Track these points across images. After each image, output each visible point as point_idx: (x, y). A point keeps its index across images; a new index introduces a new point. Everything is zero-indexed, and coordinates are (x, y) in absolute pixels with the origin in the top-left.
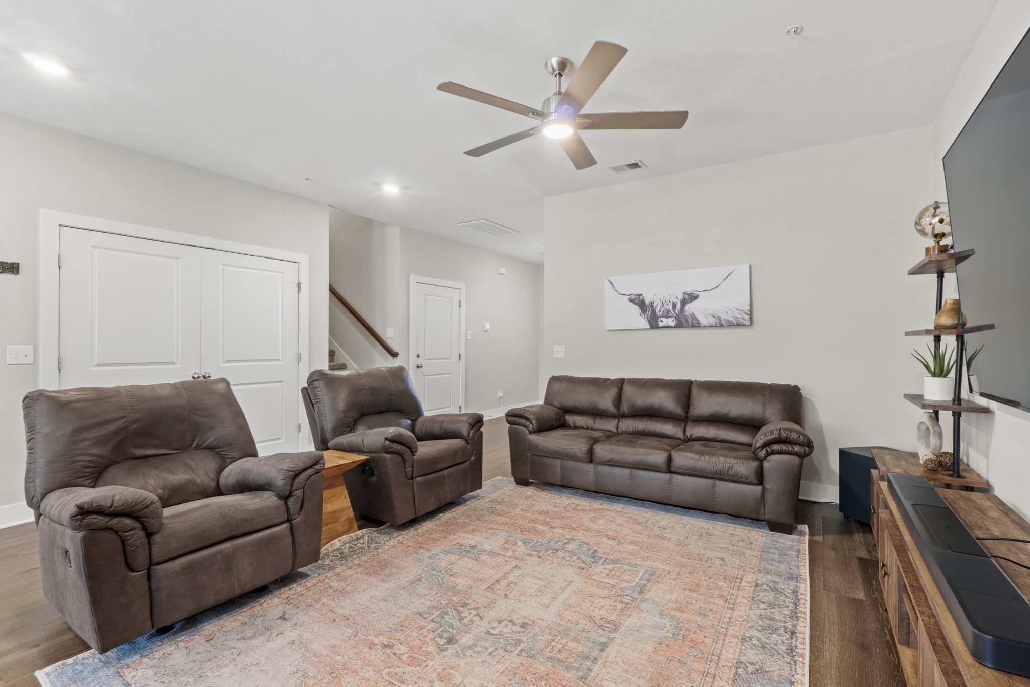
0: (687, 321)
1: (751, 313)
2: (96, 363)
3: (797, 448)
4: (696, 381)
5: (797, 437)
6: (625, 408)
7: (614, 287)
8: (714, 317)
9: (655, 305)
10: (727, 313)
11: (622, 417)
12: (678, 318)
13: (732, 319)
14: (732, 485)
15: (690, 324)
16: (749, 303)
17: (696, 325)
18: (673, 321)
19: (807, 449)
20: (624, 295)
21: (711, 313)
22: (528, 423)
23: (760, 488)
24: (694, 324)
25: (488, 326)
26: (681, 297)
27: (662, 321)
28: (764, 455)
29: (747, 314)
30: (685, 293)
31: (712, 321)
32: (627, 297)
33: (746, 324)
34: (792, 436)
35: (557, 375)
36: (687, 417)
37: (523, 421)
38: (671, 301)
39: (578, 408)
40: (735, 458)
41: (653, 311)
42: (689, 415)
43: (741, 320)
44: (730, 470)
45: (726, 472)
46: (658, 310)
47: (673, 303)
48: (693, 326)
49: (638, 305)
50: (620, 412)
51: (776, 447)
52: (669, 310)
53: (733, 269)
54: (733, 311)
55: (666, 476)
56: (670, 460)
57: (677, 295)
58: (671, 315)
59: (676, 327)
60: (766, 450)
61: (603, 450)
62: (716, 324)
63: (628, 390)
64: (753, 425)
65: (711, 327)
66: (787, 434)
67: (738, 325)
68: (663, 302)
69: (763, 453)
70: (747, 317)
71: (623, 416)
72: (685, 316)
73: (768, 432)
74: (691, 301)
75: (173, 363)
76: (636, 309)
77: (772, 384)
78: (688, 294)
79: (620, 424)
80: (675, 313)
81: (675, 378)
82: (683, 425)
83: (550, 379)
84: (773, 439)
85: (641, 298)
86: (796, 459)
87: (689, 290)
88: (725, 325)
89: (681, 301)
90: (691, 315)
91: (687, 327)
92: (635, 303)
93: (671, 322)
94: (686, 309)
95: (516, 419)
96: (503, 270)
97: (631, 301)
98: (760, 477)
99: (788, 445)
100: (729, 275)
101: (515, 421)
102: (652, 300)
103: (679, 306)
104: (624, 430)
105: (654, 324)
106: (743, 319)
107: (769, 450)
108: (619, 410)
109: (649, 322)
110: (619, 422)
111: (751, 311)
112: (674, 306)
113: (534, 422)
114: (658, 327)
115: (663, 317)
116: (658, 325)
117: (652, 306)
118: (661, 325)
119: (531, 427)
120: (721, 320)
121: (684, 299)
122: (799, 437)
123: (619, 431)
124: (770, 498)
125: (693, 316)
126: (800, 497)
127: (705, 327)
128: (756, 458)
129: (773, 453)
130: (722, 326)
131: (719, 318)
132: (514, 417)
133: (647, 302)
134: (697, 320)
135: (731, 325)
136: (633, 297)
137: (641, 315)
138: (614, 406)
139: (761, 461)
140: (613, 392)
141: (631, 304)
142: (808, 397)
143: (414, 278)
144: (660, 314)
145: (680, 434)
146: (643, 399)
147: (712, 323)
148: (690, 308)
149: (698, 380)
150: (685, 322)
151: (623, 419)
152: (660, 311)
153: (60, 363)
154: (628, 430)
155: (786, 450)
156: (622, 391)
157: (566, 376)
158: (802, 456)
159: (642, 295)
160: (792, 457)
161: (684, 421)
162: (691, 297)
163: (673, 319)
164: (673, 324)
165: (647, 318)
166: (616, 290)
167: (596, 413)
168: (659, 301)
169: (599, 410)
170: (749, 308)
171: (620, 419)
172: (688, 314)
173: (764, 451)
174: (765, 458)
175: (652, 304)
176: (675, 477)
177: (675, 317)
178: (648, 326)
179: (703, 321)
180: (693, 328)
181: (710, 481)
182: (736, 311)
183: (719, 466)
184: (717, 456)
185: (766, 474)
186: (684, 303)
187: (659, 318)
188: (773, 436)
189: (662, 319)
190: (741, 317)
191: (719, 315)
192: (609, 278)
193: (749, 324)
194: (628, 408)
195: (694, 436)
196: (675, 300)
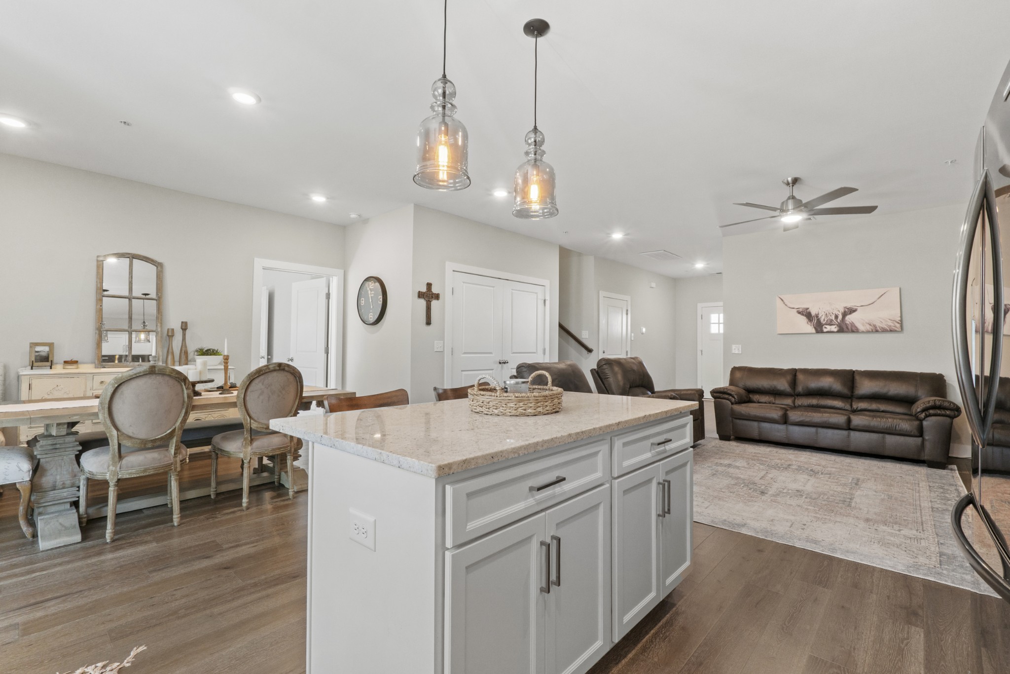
0: (847, 328)
1: (901, 322)
2: (464, 352)
3: (948, 412)
4: (856, 370)
5: (948, 405)
6: (800, 389)
7: (784, 303)
8: (870, 325)
9: (820, 316)
10: (881, 322)
11: (797, 396)
12: (839, 326)
13: (886, 327)
14: (898, 438)
15: (850, 330)
16: (900, 315)
17: (855, 331)
18: (836, 327)
19: (956, 413)
20: (793, 308)
21: (868, 322)
22: (731, 397)
23: (920, 439)
24: (854, 330)
25: (644, 330)
26: (842, 310)
27: (826, 328)
28: (923, 417)
29: (898, 323)
30: (845, 308)
31: (869, 328)
32: (796, 310)
33: (898, 330)
34: (945, 404)
35: (737, 366)
36: (852, 396)
37: (726, 396)
38: (834, 313)
39: (760, 389)
40: (900, 419)
41: (819, 321)
42: (854, 394)
43: (893, 328)
44: (897, 427)
45: (894, 428)
46: (823, 319)
47: (836, 315)
48: (853, 331)
49: (806, 316)
50: (796, 392)
51: (931, 412)
52: (832, 320)
53: (885, 291)
54: (887, 321)
55: (845, 433)
56: (849, 421)
57: (839, 309)
58: (833, 323)
59: (838, 332)
60: (925, 413)
61: (794, 416)
62: (872, 330)
63: (800, 377)
64: (908, 401)
65: (868, 332)
66: (941, 403)
67: (891, 331)
68: (826, 314)
69: (923, 416)
70: (898, 325)
71: (799, 395)
72: (846, 324)
73: (926, 402)
74: (850, 313)
75: (491, 353)
76: (803, 319)
77: (921, 373)
78: (848, 309)
79: (796, 400)
80: (837, 321)
81: (839, 369)
82: (850, 400)
83: (732, 369)
84: (931, 406)
85: (808, 311)
86: (948, 420)
87: (849, 305)
88: (880, 331)
89: (842, 314)
90: (850, 323)
91: (847, 332)
92: (803, 315)
93: (834, 328)
94: (846, 319)
95: (718, 395)
96: (653, 285)
97: (799, 313)
98: (920, 432)
99: (942, 410)
100: (883, 295)
101: (720, 396)
102: (817, 313)
103: (840, 317)
104: (800, 404)
105: (819, 328)
106: (895, 327)
107: (927, 413)
108: (794, 391)
109: (815, 328)
110: (795, 399)
111: (901, 320)
112: (836, 317)
113: (736, 397)
114: (822, 332)
115: (827, 325)
116: (823, 330)
117: (817, 317)
118: (825, 330)
119: (733, 400)
120: (876, 327)
121: (845, 312)
122: (950, 405)
123: (796, 404)
124: (928, 445)
125: (852, 324)
126: (950, 455)
127: (863, 332)
128: (917, 419)
129: (930, 415)
130: (877, 331)
131: (875, 326)
132: (717, 394)
133: (813, 314)
134: (856, 327)
135: (884, 331)
136: (801, 310)
137: (808, 323)
138: (791, 387)
139: (921, 421)
140: (789, 377)
141: (799, 315)
142: (950, 382)
143: (602, 294)
144: (824, 323)
145: (848, 407)
146: (814, 384)
147: (869, 329)
148: (850, 318)
149: (859, 370)
150: (844, 328)
151: (799, 397)
152: (824, 320)
153: (452, 351)
154: (803, 404)
155: (940, 414)
156: (796, 377)
157: (746, 367)
158: (952, 418)
159: (808, 308)
160: (945, 418)
161: (850, 398)
162: (852, 311)
163: (835, 326)
164: (836, 330)
165: (813, 325)
166: (786, 305)
167: (776, 393)
168: (823, 313)
169: (778, 390)
170: (900, 319)
171: (796, 397)
172: (848, 323)
173: (924, 414)
174: (924, 419)
175: (817, 316)
176: (852, 433)
177: (837, 325)
178: (814, 331)
179: (861, 328)
180: (854, 333)
181: (881, 435)
182: (889, 320)
183: (888, 425)
184: (887, 418)
185: (925, 429)
186: (845, 315)
187: (823, 325)
188: (930, 404)
189: (826, 326)
190: (893, 325)
191: (874, 323)
192: (779, 296)
193: (900, 330)
194: (803, 389)
195: (859, 408)
196: (837, 313)
